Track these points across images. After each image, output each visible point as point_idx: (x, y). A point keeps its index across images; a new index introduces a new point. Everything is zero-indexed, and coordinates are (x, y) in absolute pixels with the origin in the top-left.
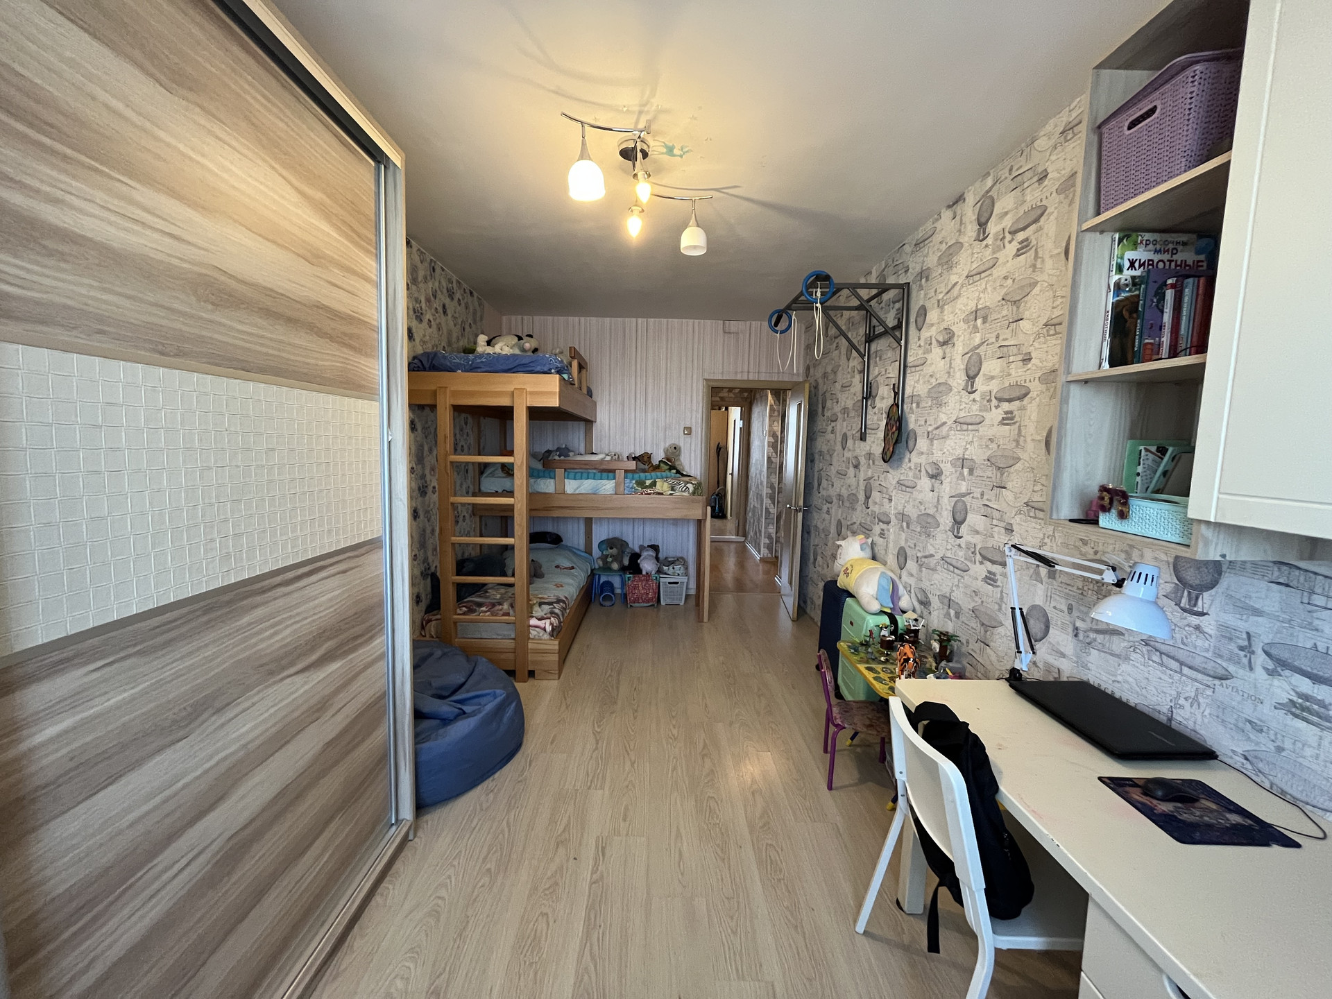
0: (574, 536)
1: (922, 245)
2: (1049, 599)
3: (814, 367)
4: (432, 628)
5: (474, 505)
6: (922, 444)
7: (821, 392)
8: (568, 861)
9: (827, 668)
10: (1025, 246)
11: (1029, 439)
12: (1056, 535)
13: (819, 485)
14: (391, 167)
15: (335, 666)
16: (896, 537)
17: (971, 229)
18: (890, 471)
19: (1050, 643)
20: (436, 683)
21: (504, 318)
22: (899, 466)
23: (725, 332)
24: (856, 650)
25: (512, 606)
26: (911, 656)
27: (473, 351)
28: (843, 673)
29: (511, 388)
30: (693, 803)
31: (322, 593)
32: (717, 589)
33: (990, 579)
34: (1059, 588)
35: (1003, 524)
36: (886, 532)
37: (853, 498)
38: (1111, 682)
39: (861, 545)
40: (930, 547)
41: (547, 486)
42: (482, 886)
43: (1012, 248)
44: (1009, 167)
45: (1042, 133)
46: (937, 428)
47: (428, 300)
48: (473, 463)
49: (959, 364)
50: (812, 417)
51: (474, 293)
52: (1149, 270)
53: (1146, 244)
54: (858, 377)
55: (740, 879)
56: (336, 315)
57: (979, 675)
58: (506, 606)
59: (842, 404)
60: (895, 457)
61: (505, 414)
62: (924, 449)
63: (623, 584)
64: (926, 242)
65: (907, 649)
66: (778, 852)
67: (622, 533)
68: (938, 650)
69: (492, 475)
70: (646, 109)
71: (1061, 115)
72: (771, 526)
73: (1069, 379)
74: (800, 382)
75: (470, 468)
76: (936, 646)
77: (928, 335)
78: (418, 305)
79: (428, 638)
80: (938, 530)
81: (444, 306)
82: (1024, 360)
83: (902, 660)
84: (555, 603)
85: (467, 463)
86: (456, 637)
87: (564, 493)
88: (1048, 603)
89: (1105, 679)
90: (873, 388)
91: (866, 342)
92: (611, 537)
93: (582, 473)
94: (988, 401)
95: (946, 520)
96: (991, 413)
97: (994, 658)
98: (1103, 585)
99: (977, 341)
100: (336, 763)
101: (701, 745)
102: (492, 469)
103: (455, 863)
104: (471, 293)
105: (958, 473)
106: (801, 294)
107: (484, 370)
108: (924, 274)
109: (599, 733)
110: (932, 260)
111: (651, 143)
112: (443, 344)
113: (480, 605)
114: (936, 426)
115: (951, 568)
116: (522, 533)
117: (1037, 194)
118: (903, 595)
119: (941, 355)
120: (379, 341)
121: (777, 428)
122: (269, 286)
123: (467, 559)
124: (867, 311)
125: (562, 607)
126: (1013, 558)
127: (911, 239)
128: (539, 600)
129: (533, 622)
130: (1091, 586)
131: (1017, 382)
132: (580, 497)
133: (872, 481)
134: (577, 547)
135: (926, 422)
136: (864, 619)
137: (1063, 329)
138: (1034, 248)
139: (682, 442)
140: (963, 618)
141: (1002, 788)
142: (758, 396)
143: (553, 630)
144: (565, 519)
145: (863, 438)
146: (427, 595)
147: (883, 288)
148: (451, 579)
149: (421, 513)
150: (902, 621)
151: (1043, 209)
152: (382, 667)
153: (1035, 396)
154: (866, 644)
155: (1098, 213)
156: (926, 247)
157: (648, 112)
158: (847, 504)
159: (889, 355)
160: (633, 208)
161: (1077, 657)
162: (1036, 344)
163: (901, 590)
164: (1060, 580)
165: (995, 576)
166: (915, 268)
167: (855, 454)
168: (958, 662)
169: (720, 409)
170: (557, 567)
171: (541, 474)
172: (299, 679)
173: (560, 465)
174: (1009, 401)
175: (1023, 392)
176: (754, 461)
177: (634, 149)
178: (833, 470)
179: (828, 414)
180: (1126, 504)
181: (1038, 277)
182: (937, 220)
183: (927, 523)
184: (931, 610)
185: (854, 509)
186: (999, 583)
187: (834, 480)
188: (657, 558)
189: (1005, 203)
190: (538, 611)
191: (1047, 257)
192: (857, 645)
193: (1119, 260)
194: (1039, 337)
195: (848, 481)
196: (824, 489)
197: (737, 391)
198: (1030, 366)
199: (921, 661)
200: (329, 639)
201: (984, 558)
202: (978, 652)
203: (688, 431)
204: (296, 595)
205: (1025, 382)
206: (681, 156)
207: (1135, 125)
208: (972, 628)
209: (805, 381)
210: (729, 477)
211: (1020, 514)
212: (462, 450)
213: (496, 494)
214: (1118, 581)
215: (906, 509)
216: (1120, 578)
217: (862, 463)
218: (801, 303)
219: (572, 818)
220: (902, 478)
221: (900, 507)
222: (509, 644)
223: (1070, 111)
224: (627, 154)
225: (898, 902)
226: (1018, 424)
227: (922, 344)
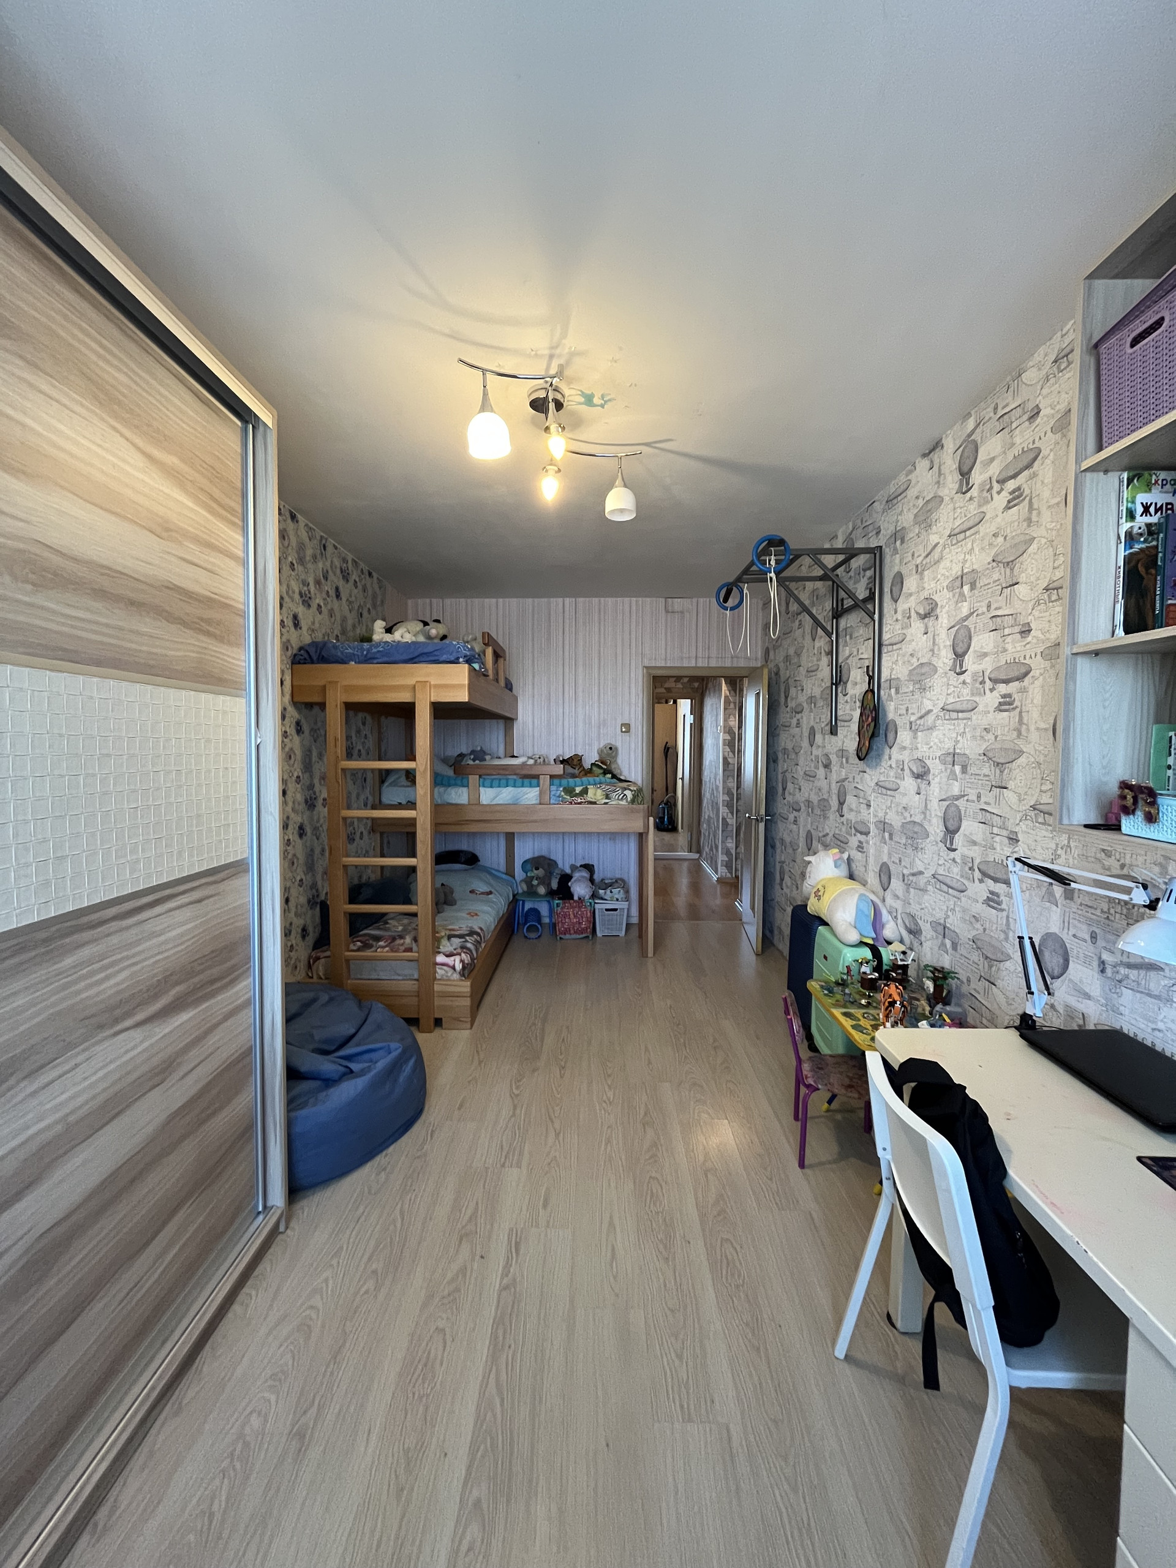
0: (492, 854)
1: (895, 501)
2: (1066, 924)
3: (775, 650)
4: (320, 967)
5: (374, 820)
6: (904, 736)
7: (782, 679)
8: (473, 1260)
9: (794, 1013)
10: (1017, 496)
11: (1032, 728)
12: (1072, 844)
13: (784, 789)
14: (261, 428)
15: (184, 1016)
16: (877, 851)
17: (952, 480)
18: (868, 770)
19: (1070, 980)
20: (318, 1035)
21: (410, 602)
22: (878, 764)
23: (667, 611)
24: (831, 991)
25: (415, 940)
26: (897, 997)
27: (369, 640)
28: (817, 1019)
29: (411, 681)
30: (631, 1186)
31: (170, 928)
32: (665, 916)
33: (993, 901)
34: (1080, 912)
35: (1005, 833)
36: (864, 844)
37: (824, 804)
38: (1150, 1030)
39: (835, 862)
40: (918, 862)
41: (459, 796)
42: (367, 1292)
43: (1001, 500)
44: (993, 406)
45: (1031, 364)
46: (921, 718)
47: (318, 583)
48: (373, 770)
49: (945, 640)
50: (773, 709)
51: (374, 574)
52: (1168, 516)
53: (1163, 485)
54: (825, 660)
55: (688, 1284)
56: (191, 597)
57: (985, 1021)
58: (408, 940)
59: (808, 692)
60: (873, 754)
61: (406, 711)
62: (907, 743)
63: (551, 910)
64: (899, 498)
65: (893, 990)
66: (735, 1249)
67: (550, 853)
68: (932, 990)
69: (394, 784)
70: (558, 351)
71: (1051, 342)
72: (729, 840)
73: (1075, 651)
74: (758, 668)
75: (369, 776)
76: (930, 985)
77: (906, 606)
78: (305, 588)
79: (315, 979)
80: (928, 841)
81: (337, 589)
82: (1022, 632)
83: (887, 1004)
84: (468, 935)
85: (365, 770)
86: (349, 978)
87: (479, 804)
88: (1066, 930)
89: (1142, 1026)
90: (843, 672)
91: (833, 617)
92: (536, 855)
93: (500, 780)
94: (981, 683)
95: (936, 828)
96: (985, 698)
97: (1001, 999)
98: (1133, 907)
99: (965, 610)
100: (184, 1137)
101: (642, 1113)
102: (396, 776)
103: (334, 1262)
104: (370, 574)
105: (949, 771)
106: (752, 564)
107: (379, 660)
108: (899, 536)
109: (517, 1095)
110: (907, 518)
111: (567, 391)
112: (335, 633)
113: (378, 939)
114: (919, 715)
115: (945, 888)
116: (426, 853)
117: (1028, 434)
118: (888, 921)
119: (923, 630)
120: (245, 627)
121: (734, 722)
122: (105, 563)
123: (365, 884)
124: (834, 582)
125: (476, 941)
126: (1019, 875)
127: (882, 495)
128: (448, 933)
129: (440, 959)
130: (1119, 909)
131: (1015, 659)
132: (498, 808)
133: (846, 783)
134: (496, 868)
135: (907, 710)
136: (840, 952)
137: (1065, 593)
138: (1028, 498)
139: (619, 741)
140: (962, 950)
141: (1011, 1172)
142: (710, 685)
143: (464, 968)
144: (483, 834)
145: (833, 731)
146: (315, 928)
147: (851, 554)
148: (342, 908)
149: (308, 830)
150: (887, 954)
151: (1037, 451)
152: (249, 1016)
153: (1037, 674)
154: (843, 984)
155: (1100, 448)
156: (900, 505)
157: (560, 356)
158: (818, 811)
159: (861, 632)
160: (548, 467)
161: (1106, 999)
162: (1036, 613)
163: (885, 916)
164: (1079, 901)
165: (998, 896)
166: (887, 529)
167: (826, 751)
168: (959, 1005)
169: (667, 702)
170: (472, 892)
171: (452, 782)
172: (137, 1034)
173: (473, 770)
174: (1006, 682)
175: (1023, 670)
176: (707, 763)
177: (546, 399)
178: (800, 771)
179: (792, 704)
180: (1153, 804)
181: (1034, 532)
182: (911, 472)
183: (914, 833)
184: (923, 939)
185: (825, 817)
186: (1004, 906)
187: (802, 783)
188: (592, 880)
189: (991, 447)
190: (446, 946)
191: (1044, 509)
192: (832, 985)
193: (1130, 505)
194: (1039, 605)
195: (818, 784)
196: (790, 794)
197: (686, 680)
198: (1029, 639)
199: (911, 1004)
200: (177, 983)
201: (984, 874)
202: (982, 992)
203: (627, 728)
204: (133, 931)
205: (1025, 658)
206: (602, 406)
207: (1139, 342)
208: (974, 962)
209: (762, 667)
210: (679, 782)
211: (1026, 819)
212: (360, 755)
213: (399, 806)
214: (1151, 902)
215: (887, 817)
216: (1153, 898)
217: (834, 763)
218: (752, 575)
219: (480, 1205)
220: (882, 779)
221: (881, 814)
222: (410, 986)
223: (1062, 336)
224: (538, 405)
225: (889, 1317)
226: (1018, 710)
227: (899, 618)
